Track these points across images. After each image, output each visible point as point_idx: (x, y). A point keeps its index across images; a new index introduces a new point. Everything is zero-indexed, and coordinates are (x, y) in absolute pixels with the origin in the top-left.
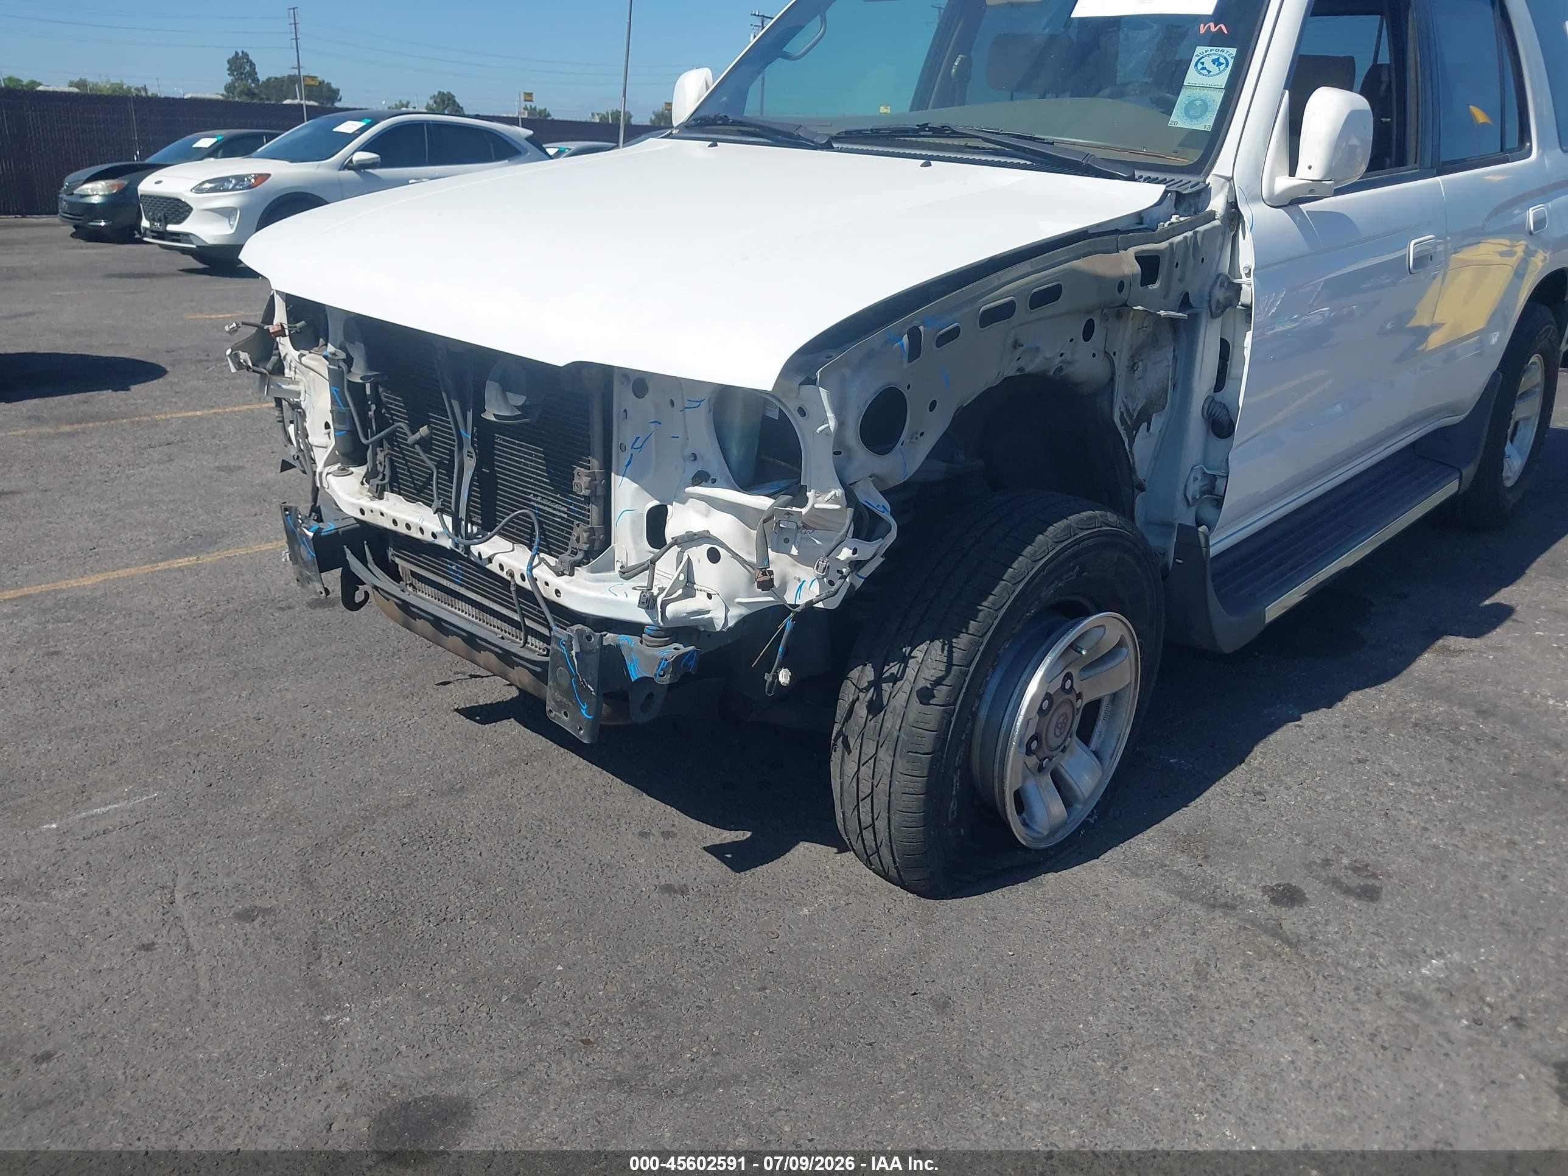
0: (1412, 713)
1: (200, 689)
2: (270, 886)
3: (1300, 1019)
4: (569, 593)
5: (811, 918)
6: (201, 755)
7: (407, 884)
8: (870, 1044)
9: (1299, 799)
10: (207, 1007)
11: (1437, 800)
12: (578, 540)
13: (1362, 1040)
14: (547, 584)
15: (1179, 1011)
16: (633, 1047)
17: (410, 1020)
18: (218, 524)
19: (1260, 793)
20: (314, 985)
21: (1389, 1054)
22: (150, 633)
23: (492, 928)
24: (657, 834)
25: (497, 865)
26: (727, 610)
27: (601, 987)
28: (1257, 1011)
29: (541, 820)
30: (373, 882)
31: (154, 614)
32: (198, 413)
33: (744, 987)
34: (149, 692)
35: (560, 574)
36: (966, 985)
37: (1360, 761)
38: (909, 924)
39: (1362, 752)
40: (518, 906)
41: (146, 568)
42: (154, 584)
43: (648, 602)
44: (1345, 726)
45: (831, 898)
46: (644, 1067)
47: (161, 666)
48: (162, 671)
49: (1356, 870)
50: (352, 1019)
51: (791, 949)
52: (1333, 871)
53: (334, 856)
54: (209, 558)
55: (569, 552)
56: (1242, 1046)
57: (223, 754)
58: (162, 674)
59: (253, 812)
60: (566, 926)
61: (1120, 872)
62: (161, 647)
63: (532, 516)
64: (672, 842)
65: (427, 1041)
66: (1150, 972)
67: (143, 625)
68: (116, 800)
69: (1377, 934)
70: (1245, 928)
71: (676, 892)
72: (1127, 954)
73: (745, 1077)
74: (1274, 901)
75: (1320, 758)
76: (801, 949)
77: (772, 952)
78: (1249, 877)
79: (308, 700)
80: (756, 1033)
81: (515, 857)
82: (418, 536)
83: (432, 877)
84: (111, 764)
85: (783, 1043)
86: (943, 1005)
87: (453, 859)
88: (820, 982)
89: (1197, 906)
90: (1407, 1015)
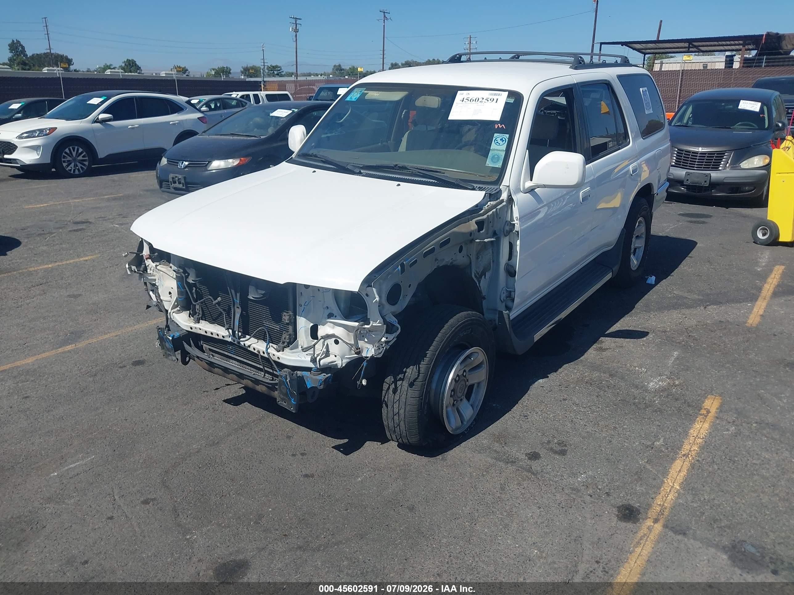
0: (586, 377)
1: (97, 408)
2: (151, 490)
3: (536, 501)
4: (283, 358)
5: (362, 481)
6: (107, 438)
7: (205, 483)
8: (387, 525)
9: (541, 417)
10: (141, 538)
11: (591, 413)
12: (285, 339)
13: (555, 506)
14: (274, 355)
15: (494, 502)
16: (302, 535)
17: (219, 534)
18: (79, 326)
19: (526, 416)
20: (179, 525)
21: (564, 510)
22: (66, 384)
23: (242, 497)
24: (299, 455)
25: (238, 473)
26: (342, 361)
27: (287, 515)
28: (521, 500)
29: (252, 453)
30: (191, 484)
31: (64, 375)
32: (50, 266)
33: (340, 510)
34: (75, 412)
35: (278, 351)
36: (420, 500)
37: (564, 400)
38: (398, 480)
39: (565, 396)
40: (250, 488)
41: (53, 352)
42: (60, 360)
43: (314, 360)
44: (560, 385)
45: (369, 473)
46: (307, 542)
47: (76, 399)
48: (77, 402)
49: (559, 444)
50: (197, 536)
51: (355, 494)
52: (551, 445)
53: (173, 475)
54: (81, 345)
55: (281, 343)
56: (515, 512)
57: (116, 437)
58: (78, 403)
59: (136, 460)
60: (270, 494)
61: (474, 452)
62: (73, 390)
63: (265, 329)
64: (305, 457)
65: (227, 541)
66: (485, 489)
67: (62, 380)
68: (78, 461)
69: (565, 468)
70: (519, 470)
71: (310, 477)
72: (477, 483)
73: (344, 541)
74: (529, 459)
75: (549, 400)
76: (359, 494)
77: (349, 496)
78: (521, 450)
79: (145, 410)
80: (346, 526)
81: (245, 469)
82: (217, 337)
83: (214, 479)
84: (70, 445)
85: (356, 528)
86: (412, 509)
87: (221, 472)
88: (367, 505)
89: (502, 463)
90: (572, 495)
